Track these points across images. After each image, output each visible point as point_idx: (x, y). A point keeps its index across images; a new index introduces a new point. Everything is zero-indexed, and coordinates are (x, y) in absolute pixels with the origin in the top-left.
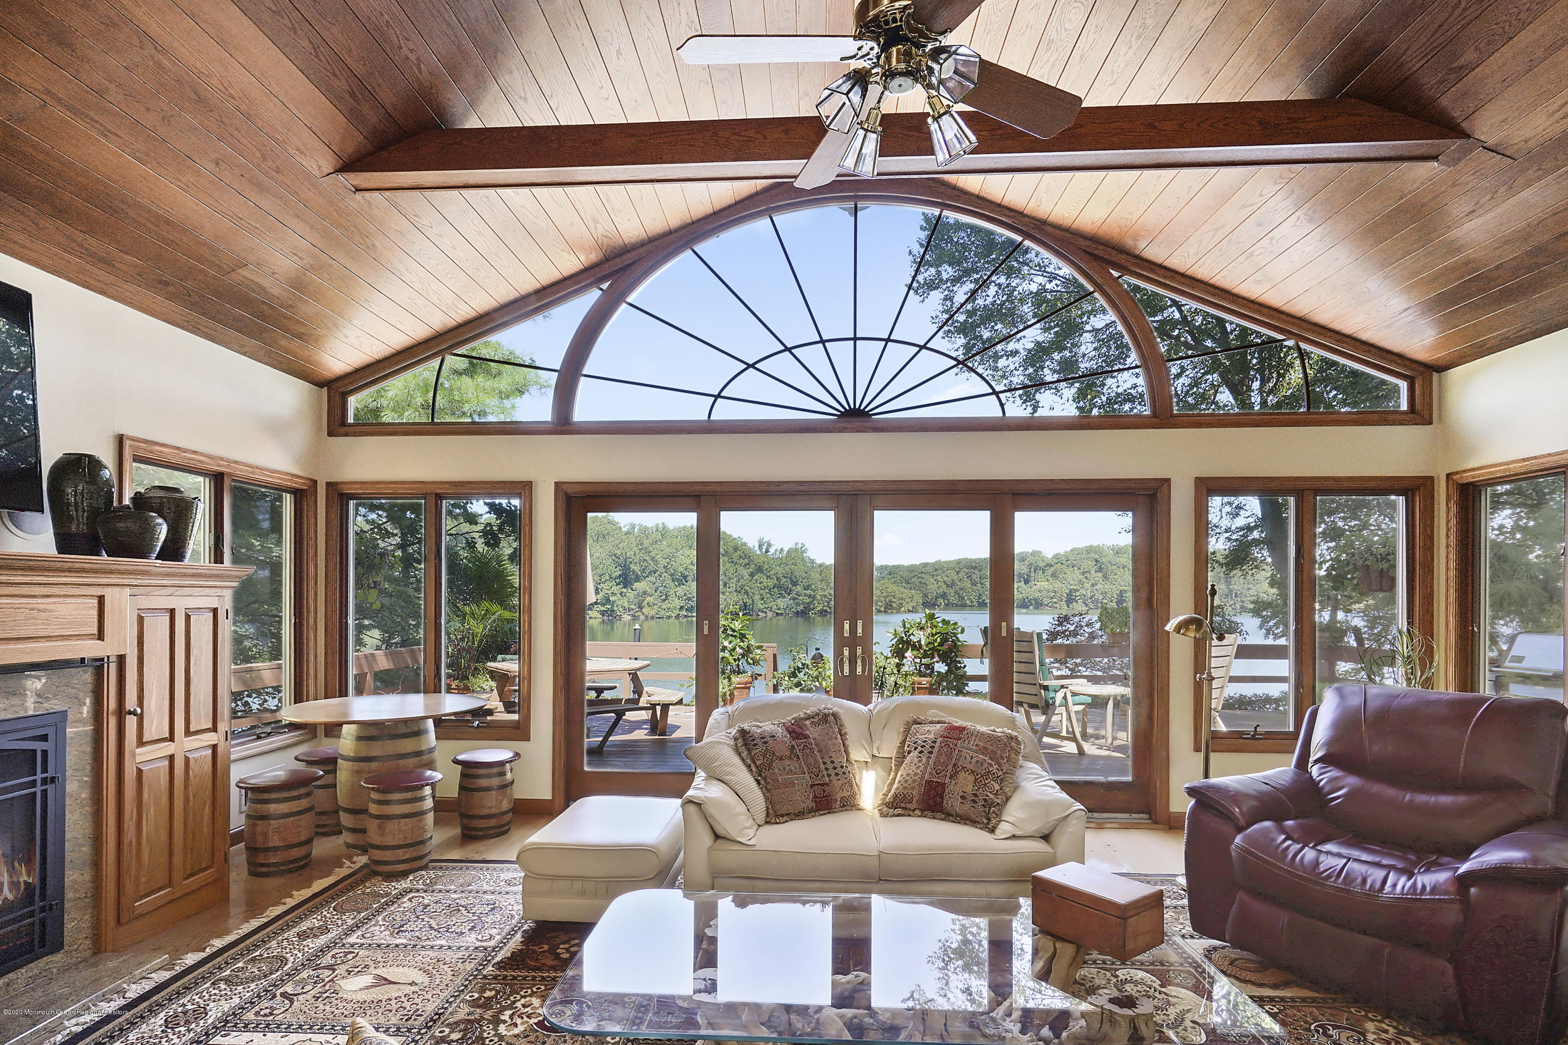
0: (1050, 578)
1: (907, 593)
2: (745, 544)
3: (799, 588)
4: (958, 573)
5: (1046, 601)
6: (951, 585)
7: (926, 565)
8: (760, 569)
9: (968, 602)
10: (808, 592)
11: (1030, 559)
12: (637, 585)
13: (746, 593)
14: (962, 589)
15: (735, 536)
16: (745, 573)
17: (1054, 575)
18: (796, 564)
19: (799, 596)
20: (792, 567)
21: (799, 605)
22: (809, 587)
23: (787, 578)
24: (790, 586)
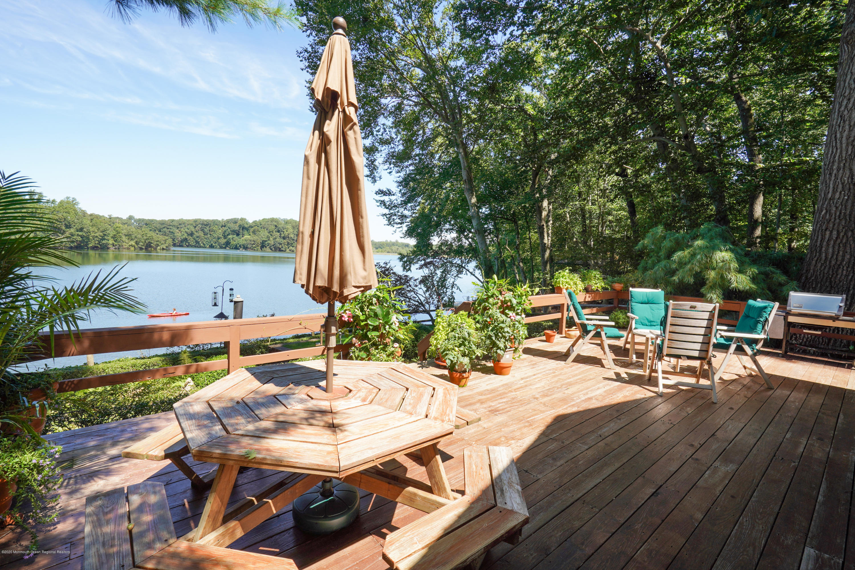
0: (251, 233)
1: (161, 238)
3: (72, 230)
4: (195, 227)
5: (249, 246)
6: (192, 234)
7: (173, 221)
9: (202, 245)
10: (80, 233)
11: (239, 222)
14: (198, 237)
17: (254, 232)
18: (68, 213)
19: (73, 235)
20: (65, 214)
21: (73, 242)
22: (81, 230)
23: (61, 222)
24: (64, 228)
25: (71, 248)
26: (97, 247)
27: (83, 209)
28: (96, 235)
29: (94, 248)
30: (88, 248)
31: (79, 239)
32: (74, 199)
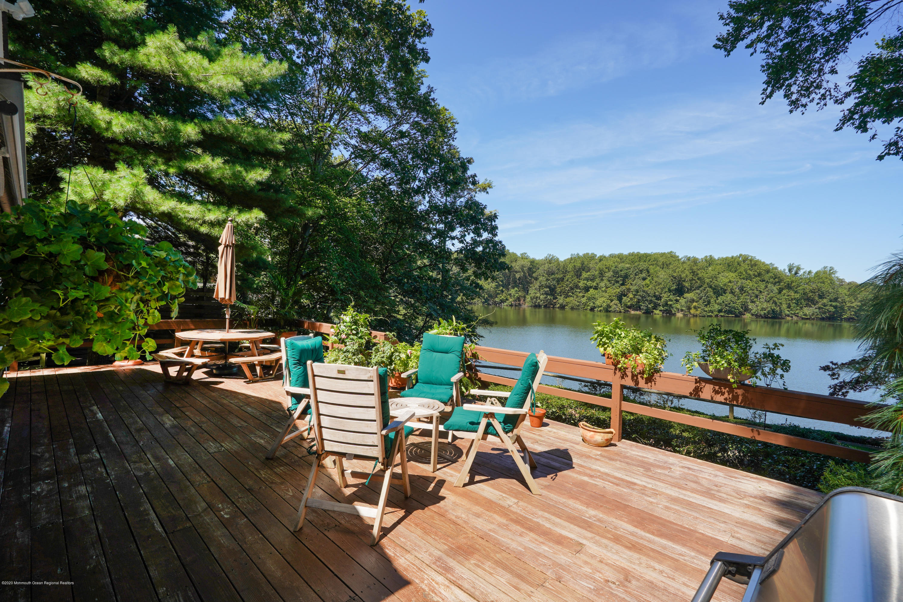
2: (776, 268)
3: (825, 301)
8: (789, 287)
10: (834, 304)
12: (686, 295)
13: (775, 302)
15: (768, 262)
16: (775, 289)
18: (823, 282)
19: (825, 306)
20: (819, 285)
21: (825, 313)
22: (836, 300)
23: (814, 293)
24: (817, 298)
25: (823, 319)
26: (853, 318)
27: (841, 278)
28: (852, 305)
29: (849, 320)
30: (842, 320)
31: (832, 309)
32: (832, 269)
